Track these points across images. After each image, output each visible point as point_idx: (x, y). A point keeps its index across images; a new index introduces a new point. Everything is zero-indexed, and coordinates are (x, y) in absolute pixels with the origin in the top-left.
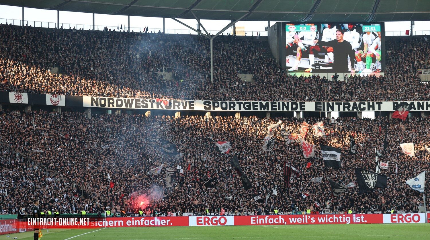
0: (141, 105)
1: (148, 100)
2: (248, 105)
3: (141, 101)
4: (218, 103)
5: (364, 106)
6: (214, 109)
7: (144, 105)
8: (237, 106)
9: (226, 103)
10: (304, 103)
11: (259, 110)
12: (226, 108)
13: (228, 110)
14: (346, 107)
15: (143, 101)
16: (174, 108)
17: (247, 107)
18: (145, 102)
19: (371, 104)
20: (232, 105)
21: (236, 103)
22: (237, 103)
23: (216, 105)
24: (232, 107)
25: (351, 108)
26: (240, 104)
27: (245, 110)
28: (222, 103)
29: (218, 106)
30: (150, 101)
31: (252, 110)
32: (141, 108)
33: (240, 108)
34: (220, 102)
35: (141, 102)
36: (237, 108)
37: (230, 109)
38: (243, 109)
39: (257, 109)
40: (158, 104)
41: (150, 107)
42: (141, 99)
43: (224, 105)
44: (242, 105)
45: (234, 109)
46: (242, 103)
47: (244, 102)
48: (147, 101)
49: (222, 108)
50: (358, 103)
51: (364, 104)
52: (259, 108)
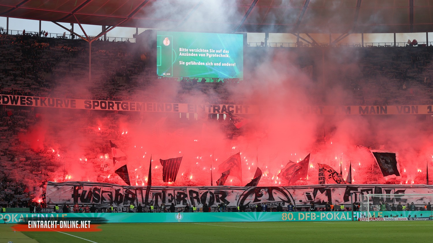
0: (26, 102)
1: (32, 97)
2: (125, 105)
3: (26, 98)
4: (98, 102)
5: (233, 109)
6: (94, 108)
7: (29, 102)
8: (116, 105)
9: (105, 103)
10: (178, 105)
11: (136, 110)
12: (105, 108)
13: (107, 109)
14: (216, 110)
15: (28, 98)
16: (57, 106)
17: (125, 107)
18: (29, 99)
19: (239, 107)
20: (111, 105)
21: (114, 103)
22: (116, 103)
23: (96, 104)
24: (111, 106)
25: (220, 111)
26: (118, 104)
27: (123, 110)
28: (101, 102)
29: (98, 106)
30: (34, 98)
31: (129, 110)
32: (26, 105)
33: (118, 108)
34: (99, 101)
35: (26, 100)
36: (115, 108)
37: (109, 108)
38: (121, 109)
39: (134, 109)
40: (42, 102)
41: (34, 105)
42: (26, 97)
43: (103, 105)
44: (120, 105)
45: (113, 109)
46: (120, 103)
47: (122, 102)
48: (31, 99)
49: (102, 107)
50: (227, 106)
51: (233, 107)
52: (136, 108)
